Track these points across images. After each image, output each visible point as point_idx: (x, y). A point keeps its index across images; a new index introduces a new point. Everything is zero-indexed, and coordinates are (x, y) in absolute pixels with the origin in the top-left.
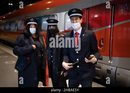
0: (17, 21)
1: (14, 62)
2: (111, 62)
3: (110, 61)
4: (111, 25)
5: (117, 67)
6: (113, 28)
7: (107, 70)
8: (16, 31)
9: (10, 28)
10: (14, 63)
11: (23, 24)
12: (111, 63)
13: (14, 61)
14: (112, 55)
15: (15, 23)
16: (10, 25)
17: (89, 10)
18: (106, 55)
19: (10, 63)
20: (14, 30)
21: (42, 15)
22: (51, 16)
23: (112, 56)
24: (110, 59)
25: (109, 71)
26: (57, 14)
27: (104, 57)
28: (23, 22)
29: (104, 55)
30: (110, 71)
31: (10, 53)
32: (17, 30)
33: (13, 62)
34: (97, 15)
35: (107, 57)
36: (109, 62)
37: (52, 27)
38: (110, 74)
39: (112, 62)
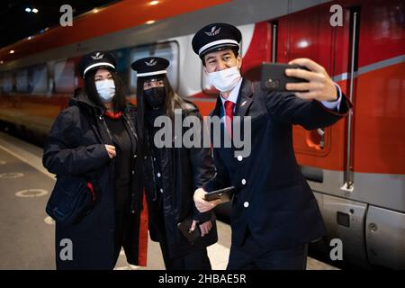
0: (51, 63)
1: (45, 193)
2: (348, 188)
3: (346, 185)
4: (349, 71)
5: (368, 205)
6: (355, 80)
7: (339, 213)
8: (49, 94)
9: (31, 84)
10: (45, 196)
11: (73, 73)
12: (348, 193)
13: (45, 188)
14: (353, 166)
15: (45, 70)
16: (30, 75)
17: (277, 25)
18: (334, 168)
19: (32, 196)
20: (45, 92)
21: (134, 44)
22: (158, 46)
23: (352, 170)
24: (346, 180)
25: (342, 217)
26: (177, 39)
27: (327, 173)
28: (72, 65)
29: (326, 168)
30: (348, 215)
31: (30, 163)
32: (54, 91)
33: (39, 193)
34: (307, 40)
35: (336, 172)
36: (344, 188)
37: (154, 84)
38: (348, 226)
39: (352, 189)
